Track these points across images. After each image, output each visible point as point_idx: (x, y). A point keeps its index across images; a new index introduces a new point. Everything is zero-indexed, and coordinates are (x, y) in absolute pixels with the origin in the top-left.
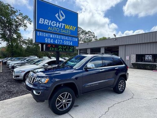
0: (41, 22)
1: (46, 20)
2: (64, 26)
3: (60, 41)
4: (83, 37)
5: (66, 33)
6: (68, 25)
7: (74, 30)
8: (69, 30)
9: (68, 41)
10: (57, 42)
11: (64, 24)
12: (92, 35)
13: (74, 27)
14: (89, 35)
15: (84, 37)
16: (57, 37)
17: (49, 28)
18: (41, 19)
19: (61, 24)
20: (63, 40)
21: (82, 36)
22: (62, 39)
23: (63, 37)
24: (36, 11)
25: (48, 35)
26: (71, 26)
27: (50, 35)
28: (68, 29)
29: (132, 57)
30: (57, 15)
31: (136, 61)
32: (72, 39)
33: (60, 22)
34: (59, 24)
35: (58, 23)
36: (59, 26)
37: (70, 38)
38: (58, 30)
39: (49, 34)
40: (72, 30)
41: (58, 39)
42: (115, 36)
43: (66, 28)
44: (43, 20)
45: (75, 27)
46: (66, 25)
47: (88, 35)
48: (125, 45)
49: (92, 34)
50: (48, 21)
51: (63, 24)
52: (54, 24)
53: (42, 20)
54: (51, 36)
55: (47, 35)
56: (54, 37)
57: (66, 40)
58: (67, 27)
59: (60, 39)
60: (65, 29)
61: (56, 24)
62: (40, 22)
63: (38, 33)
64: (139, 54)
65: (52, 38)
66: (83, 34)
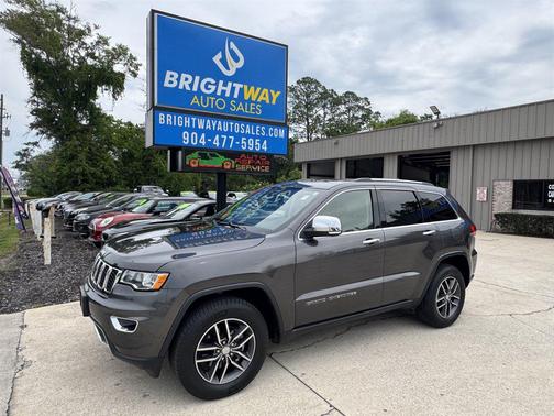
0: (171, 82)
1: (184, 76)
2: (241, 90)
3: (229, 141)
4: (325, 114)
5: (247, 114)
6: (252, 88)
7: (274, 102)
8: (256, 102)
9: (255, 137)
10: (217, 144)
11: (241, 86)
12: (362, 108)
13: (272, 92)
14: (349, 109)
15: (328, 117)
16: (220, 125)
17: (195, 100)
18: (169, 73)
19: (230, 84)
20: (238, 137)
21: (321, 113)
22: (233, 134)
23: (238, 127)
24: (156, 51)
25: (191, 121)
26: (265, 91)
27: (196, 121)
28: (253, 99)
29: (497, 190)
30: (217, 59)
31: (513, 208)
32: (267, 131)
33: (226, 80)
34: (225, 85)
35: (221, 82)
36: (224, 92)
37: (260, 130)
38: (221, 104)
39: (194, 119)
40: (268, 102)
41: (221, 133)
42: (438, 113)
43: (246, 97)
44: (176, 75)
45: (278, 93)
46: (246, 87)
47: (342, 108)
48: (474, 146)
49: (361, 104)
50: (190, 77)
51: (238, 86)
52: (209, 86)
53: (172, 76)
54: (201, 125)
55: (187, 122)
56: (208, 127)
57: (248, 136)
58: (251, 93)
59: (228, 134)
60: (244, 102)
61: (217, 84)
62: (166, 84)
63: (161, 116)
64: (526, 178)
65: (204, 131)
66: (324, 106)
